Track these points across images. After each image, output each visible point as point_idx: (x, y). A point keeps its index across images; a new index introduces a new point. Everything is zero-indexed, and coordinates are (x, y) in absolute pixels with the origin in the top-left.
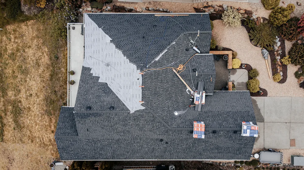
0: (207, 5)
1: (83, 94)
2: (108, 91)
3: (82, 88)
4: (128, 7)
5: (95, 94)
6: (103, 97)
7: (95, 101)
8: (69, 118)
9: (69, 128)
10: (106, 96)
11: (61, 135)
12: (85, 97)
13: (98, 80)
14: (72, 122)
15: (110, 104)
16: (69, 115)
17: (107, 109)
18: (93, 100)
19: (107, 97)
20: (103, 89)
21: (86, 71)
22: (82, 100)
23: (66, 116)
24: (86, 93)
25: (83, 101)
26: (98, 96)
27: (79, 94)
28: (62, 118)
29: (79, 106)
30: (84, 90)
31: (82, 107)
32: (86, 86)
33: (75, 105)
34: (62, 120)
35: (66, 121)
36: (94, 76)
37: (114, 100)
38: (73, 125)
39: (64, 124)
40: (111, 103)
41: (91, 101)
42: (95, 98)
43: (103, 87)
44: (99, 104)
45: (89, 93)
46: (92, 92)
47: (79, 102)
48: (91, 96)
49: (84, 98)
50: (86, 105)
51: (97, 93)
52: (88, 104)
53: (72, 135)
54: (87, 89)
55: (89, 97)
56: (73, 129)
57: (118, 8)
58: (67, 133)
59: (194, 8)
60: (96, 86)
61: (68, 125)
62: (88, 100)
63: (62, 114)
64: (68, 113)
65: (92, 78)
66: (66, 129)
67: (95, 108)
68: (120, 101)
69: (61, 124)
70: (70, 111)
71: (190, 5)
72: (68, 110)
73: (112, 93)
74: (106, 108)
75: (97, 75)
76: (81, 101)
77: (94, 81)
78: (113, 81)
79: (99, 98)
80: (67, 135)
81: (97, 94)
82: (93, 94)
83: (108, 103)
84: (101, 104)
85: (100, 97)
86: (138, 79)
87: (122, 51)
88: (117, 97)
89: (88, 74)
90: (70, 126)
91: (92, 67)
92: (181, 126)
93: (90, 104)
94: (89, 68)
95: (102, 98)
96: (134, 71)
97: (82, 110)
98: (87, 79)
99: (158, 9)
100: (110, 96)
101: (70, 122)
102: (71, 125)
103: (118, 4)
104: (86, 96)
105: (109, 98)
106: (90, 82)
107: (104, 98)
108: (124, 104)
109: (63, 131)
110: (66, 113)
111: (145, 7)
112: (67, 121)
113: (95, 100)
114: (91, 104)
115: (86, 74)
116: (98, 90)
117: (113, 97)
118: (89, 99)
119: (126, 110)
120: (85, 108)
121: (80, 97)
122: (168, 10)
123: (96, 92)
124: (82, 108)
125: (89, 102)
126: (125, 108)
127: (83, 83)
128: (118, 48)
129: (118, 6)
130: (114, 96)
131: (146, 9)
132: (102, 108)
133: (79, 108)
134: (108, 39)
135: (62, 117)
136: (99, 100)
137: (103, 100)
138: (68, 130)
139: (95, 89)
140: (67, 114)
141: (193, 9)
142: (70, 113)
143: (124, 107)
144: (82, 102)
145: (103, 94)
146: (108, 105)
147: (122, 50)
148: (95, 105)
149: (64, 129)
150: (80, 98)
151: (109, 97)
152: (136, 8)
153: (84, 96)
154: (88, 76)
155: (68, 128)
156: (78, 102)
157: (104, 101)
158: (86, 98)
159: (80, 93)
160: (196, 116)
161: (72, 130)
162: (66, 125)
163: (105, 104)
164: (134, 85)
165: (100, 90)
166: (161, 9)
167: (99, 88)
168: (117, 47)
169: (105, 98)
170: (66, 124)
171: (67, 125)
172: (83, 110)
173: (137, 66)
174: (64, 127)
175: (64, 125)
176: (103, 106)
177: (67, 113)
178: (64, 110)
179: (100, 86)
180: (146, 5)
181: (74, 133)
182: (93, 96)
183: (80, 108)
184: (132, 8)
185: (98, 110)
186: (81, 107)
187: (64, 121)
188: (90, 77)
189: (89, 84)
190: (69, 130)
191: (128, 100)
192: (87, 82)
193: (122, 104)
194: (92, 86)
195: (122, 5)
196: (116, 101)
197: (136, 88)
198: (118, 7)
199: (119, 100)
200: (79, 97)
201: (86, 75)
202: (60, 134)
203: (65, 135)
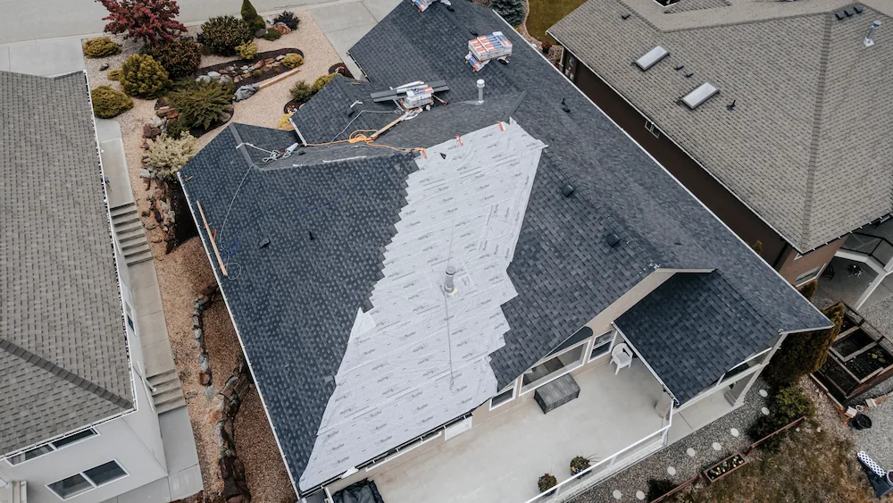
0: (152, 214)
1: (587, 298)
2: (526, 247)
3: (568, 319)
4: (216, 448)
5: (561, 266)
6: (553, 241)
7: (581, 248)
8: (693, 347)
9: (719, 317)
10: (546, 235)
11: (757, 317)
12: (590, 284)
13: (513, 302)
14: (698, 327)
15: (560, 207)
16: (686, 355)
17: (581, 200)
18: (581, 256)
19: (546, 232)
20: (531, 262)
21: (510, 362)
22: (603, 282)
23: (692, 361)
24: (576, 294)
25: (605, 276)
26: (560, 256)
27: (595, 308)
28: (710, 365)
29: (627, 274)
30: (571, 306)
31: (622, 261)
32: (555, 313)
33: (633, 285)
34: (714, 361)
35: (708, 347)
36: (510, 323)
37: (541, 210)
38: (702, 315)
39: (722, 345)
40: (554, 209)
41: (589, 257)
42: (572, 255)
43: (523, 270)
44: (581, 231)
45: (569, 285)
46: (559, 282)
47: (617, 281)
48: (573, 273)
49: (596, 282)
50: (610, 257)
51: (553, 266)
52: (603, 257)
53: (729, 289)
54: (561, 303)
55: (580, 272)
56: (712, 303)
57: (231, 479)
58: (740, 308)
59: (168, 252)
60: (536, 288)
61: (714, 329)
62: (591, 268)
63: (699, 378)
64: (681, 366)
65: (516, 324)
66: (730, 321)
67: (601, 228)
68: (534, 192)
69: (729, 352)
70: (671, 363)
71: (161, 266)
72: (673, 373)
73: (526, 231)
74: (579, 205)
75: (502, 318)
76: (609, 280)
77: (525, 309)
78: (490, 249)
79: (565, 247)
80: (743, 303)
81: (557, 262)
82: (564, 274)
83: (560, 216)
84: (576, 226)
85: (558, 247)
86: (443, 156)
87: (381, 249)
88: (528, 210)
89: (513, 347)
90: (713, 320)
91: (482, 357)
92: (505, 81)
93: (599, 252)
94: (493, 365)
95: (560, 239)
96: (427, 177)
97: (632, 254)
98: (529, 334)
99: (197, 344)
100: (536, 228)
101: (701, 330)
102: (706, 320)
103: (217, 485)
104: (583, 285)
105: (547, 224)
106: (536, 315)
107: (556, 235)
108: (536, 178)
109: (743, 327)
110: (686, 371)
111: (203, 389)
112: (705, 342)
113: (577, 252)
114: (596, 248)
115: (517, 353)
116: (544, 272)
117: (535, 219)
118: (585, 269)
119: (546, 161)
120: (622, 252)
121: (600, 297)
122: (195, 313)
123: (551, 272)
124: (627, 257)
125: (596, 257)
126: (544, 166)
127: (550, 333)
128: (378, 270)
129: (222, 482)
130: (530, 220)
131: (210, 384)
132: (585, 212)
133: (636, 266)
134: (363, 323)
135: (706, 370)
136: (567, 241)
137: (562, 234)
138: (730, 313)
139: (546, 282)
140: (687, 364)
141: (171, 254)
142: (677, 360)
143: (542, 172)
144: (612, 275)
145: (546, 249)
146: (566, 206)
147: (378, 251)
148: (592, 236)
149: (736, 327)
150: (605, 293)
151: (543, 227)
152: (215, 416)
153: (588, 292)
154: (520, 340)
155: (722, 322)
156: (621, 285)
157: (563, 227)
158: (591, 277)
159: (589, 310)
160: (460, 79)
161: (718, 301)
162: (721, 334)
163: (569, 217)
164: (465, 162)
165: (540, 267)
166: (197, 333)
167: (535, 276)
168: (377, 275)
169: (554, 232)
170: (716, 338)
171: (717, 332)
172: (629, 251)
173: (409, 173)
174: (729, 333)
175: (724, 340)
176: (578, 218)
177: (685, 367)
178: (684, 387)
179: (529, 278)
180: (195, 387)
181: (720, 288)
182: (569, 267)
183: (632, 262)
184: (218, 432)
185: (598, 217)
186: (628, 262)
187: (714, 353)
188: (521, 330)
189: (542, 314)
190: (727, 310)
191: (516, 169)
192: (542, 324)
193: (538, 182)
194: (544, 299)
195: (214, 468)
196: (540, 201)
197: (471, 156)
198: (225, 479)
199: (533, 197)
200: (602, 299)
201: (522, 349)
202: (759, 326)
203: (749, 310)
